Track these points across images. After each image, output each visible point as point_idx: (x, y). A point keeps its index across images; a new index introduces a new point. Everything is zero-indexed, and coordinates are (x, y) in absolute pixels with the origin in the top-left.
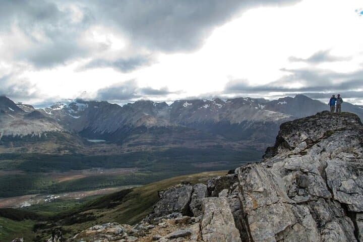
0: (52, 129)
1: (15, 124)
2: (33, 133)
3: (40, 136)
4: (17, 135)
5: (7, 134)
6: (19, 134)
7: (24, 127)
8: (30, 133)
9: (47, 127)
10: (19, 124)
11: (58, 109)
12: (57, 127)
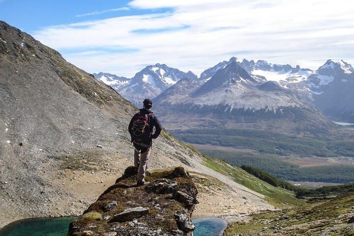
0: (289, 104)
1: (246, 96)
2: (267, 107)
3: (275, 111)
4: (249, 109)
5: (238, 107)
6: (251, 108)
7: (257, 100)
8: (263, 107)
9: (283, 101)
10: (252, 96)
11: (295, 82)
12: (296, 103)
